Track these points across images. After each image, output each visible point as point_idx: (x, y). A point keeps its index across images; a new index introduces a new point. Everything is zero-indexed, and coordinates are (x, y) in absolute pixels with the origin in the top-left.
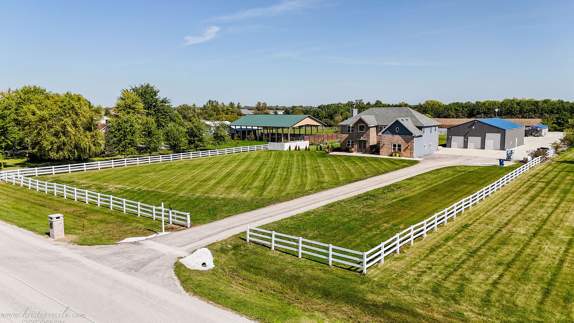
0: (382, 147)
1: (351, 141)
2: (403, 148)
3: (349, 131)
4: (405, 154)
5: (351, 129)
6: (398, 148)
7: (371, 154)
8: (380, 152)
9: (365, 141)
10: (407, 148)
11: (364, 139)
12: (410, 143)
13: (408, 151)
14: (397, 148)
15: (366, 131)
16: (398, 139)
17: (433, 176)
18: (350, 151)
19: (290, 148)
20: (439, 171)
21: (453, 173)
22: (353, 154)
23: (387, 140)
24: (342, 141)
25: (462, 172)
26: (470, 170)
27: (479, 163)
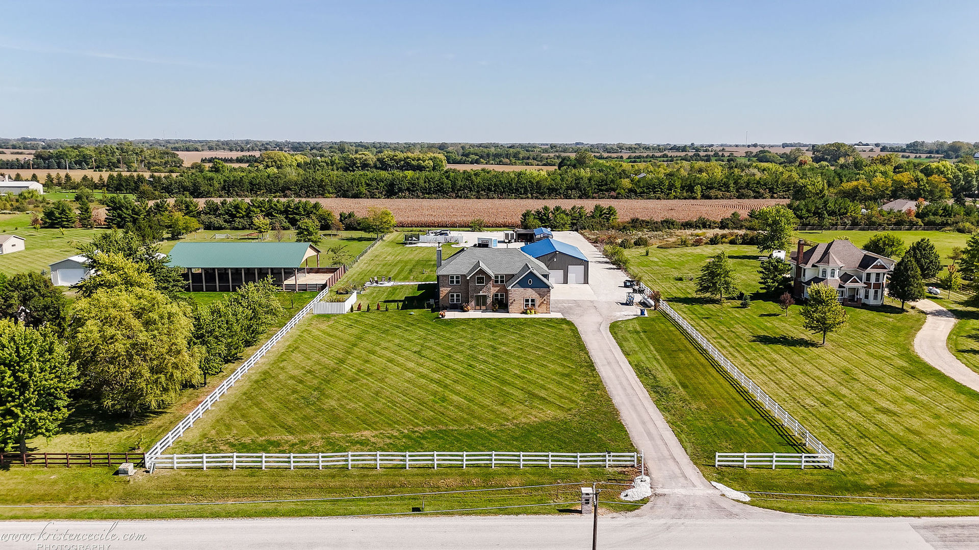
0: (512, 303)
1: (455, 294)
2: (537, 303)
3: (452, 282)
4: (540, 310)
5: (455, 279)
6: (530, 305)
7: (494, 311)
8: (510, 310)
9: (486, 296)
10: (543, 303)
11: (483, 294)
12: (546, 297)
13: (544, 306)
14: (530, 303)
15: (486, 284)
16: (530, 293)
17: (632, 344)
18: (463, 310)
19: (352, 309)
20: (620, 334)
21: (636, 336)
22: (473, 314)
23: (518, 295)
24: (442, 295)
25: (637, 332)
26: (638, 329)
27: (618, 314)
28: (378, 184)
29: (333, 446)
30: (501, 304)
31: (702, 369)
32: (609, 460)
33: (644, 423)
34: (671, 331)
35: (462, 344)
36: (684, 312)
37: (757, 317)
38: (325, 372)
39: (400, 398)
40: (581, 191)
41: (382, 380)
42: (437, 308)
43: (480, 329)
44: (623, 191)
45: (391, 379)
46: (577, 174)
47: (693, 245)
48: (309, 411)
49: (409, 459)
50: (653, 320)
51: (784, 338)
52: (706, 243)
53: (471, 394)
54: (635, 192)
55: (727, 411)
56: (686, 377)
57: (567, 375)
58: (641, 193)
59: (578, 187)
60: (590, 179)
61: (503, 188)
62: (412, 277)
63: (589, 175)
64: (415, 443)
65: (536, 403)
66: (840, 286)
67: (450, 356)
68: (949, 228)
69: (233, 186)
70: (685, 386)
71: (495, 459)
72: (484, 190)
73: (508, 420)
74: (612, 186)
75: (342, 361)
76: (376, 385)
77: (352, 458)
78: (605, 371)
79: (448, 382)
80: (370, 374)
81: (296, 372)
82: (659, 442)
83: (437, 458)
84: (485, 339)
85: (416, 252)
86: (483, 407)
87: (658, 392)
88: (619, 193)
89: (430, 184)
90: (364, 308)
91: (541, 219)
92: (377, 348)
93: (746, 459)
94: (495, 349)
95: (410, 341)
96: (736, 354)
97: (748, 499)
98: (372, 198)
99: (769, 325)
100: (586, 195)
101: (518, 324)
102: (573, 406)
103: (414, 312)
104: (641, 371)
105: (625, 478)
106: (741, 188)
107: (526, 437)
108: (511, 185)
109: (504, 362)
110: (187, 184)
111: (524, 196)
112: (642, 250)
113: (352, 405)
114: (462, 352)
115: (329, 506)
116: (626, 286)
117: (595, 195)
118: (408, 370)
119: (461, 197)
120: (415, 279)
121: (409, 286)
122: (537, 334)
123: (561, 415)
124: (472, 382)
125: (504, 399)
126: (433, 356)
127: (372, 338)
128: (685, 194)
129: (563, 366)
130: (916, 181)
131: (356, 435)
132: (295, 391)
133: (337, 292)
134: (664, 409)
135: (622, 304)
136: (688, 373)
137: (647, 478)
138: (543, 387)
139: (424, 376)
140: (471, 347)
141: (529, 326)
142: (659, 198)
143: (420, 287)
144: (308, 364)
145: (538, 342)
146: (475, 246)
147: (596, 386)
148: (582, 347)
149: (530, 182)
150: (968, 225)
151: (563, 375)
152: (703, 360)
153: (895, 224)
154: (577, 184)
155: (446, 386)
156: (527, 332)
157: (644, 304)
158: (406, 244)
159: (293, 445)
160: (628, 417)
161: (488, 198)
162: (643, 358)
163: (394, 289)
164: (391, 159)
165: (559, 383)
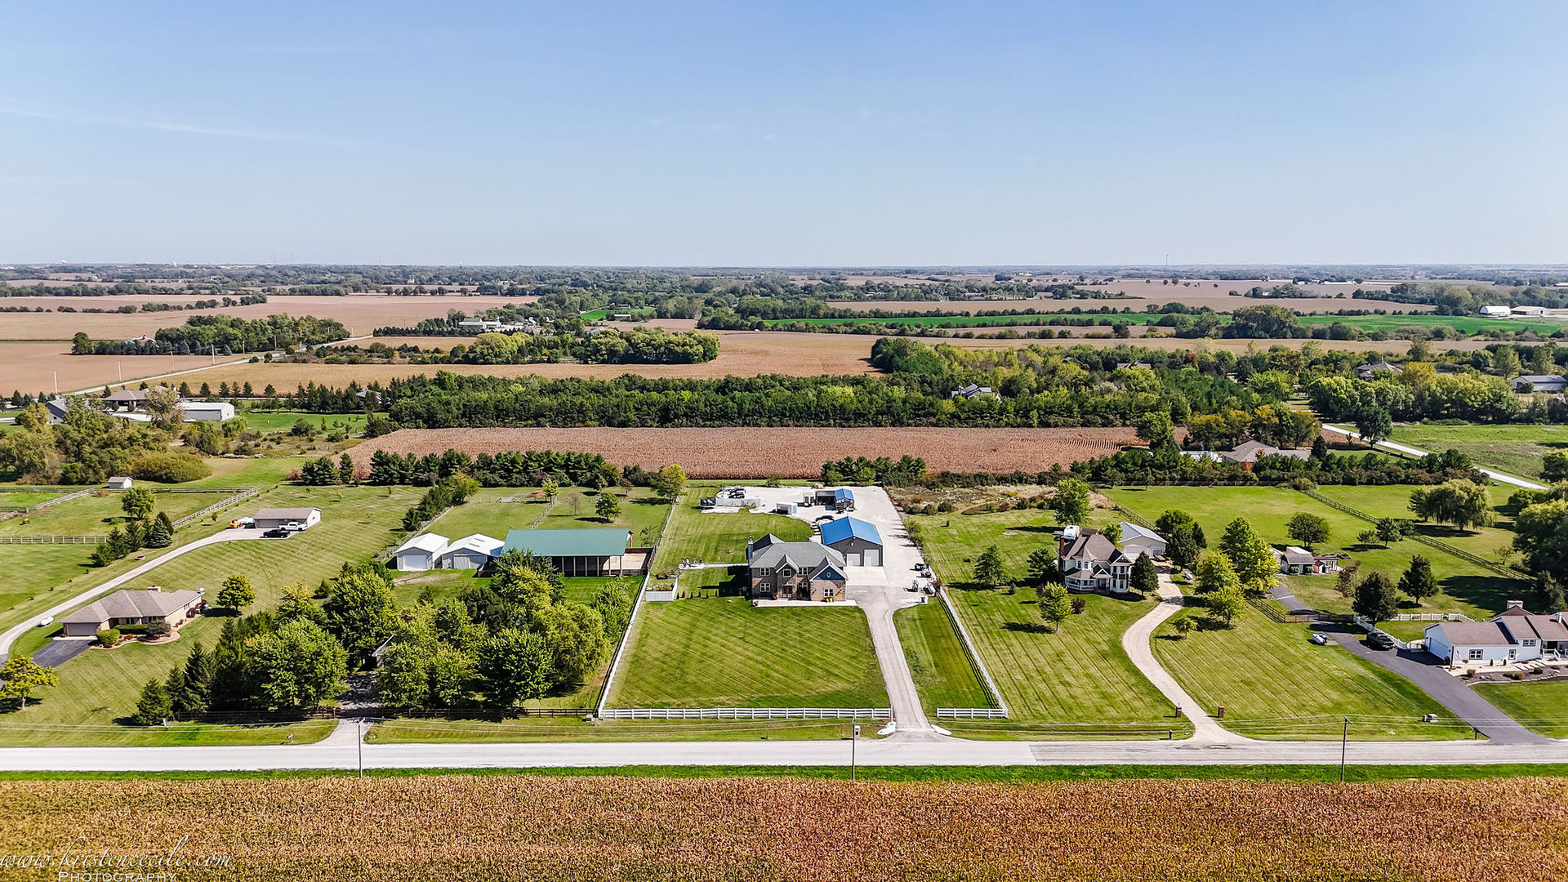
0: (814, 592)
1: (766, 585)
2: (835, 593)
3: (763, 573)
4: (837, 598)
5: (765, 572)
6: (829, 595)
7: (799, 600)
8: (812, 599)
9: (791, 587)
10: (839, 592)
11: (789, 586)
12: (841, 586)
13: (840, 595)
14: (829, 593)
15: (792, 576)
16: (829, 584)
17: (907, 631)
18: (772, 597)
19: (678, 597)
20: (900, 622)
21: (912, 623)
22: (781, 602)
23: (818, 585)
24: (754, 585)
25: (915, 620)
26: (916, 617)
27: (903, 601)
28: (649, 409)
29: (702, 705)
30: (805, 593)
31: (954, 652)
32: (874, 714)
33: (901, 691)
34: (942, 619)
35: (775, 631)
36: (959, 599)
37: (1016, 604)
38: (678, 655)
39: (738, 675)
40: (894, 417)
41: (721, 661)
42: (750, 595)
43: (788, 617)
44: (944, 416)
45: (728, 661)
46: (890, 394)
47: (999, 510)
48: (679, 684)
49: (754, 712)
50: (930, 607)
51: (1029, 625)
52: (1014, 508)
53: (786, 672)
54: (959, 418)
55: (960, 683)
56: (941, 659)
57: (854, 658)
58: (966, 418)
59: (890, 412)
60: (904, 401)
61: (800, 413)
62: (719, 558)
63: (903, 395)
64: (755, 704)
65: (831, 678)
66: (1091, 577)
67: (767, 642)
68: (1285, 484)
69: (476, 412)
70: (936, 665)
71: (805, 712)
72: (776, 415)
73: (812, 690)
74: (931, 410)
75: (687, 646)
76: (718, 665)
77: (720, 712)
78: (882, 654)
79: (769, 663)
80: (711, 657)
81: (657, 655)
82: (907, 703)
83: (771, 712)
84: (792, 627)
85: (716, 521)
86: (795, 681)
87: (916, 669)
88: (939, 420)
89: (712, 409)
90: (688, 595)
91: (843, 472)
92: (710, 635)
93: (955, 712)
94: (801, 635)
95: (733, 628)
96: (985, 640)
97: (950, 733)
98: (643, 426)
99: (1023, 612)
100: (899, 421)
101: (819, 612)
102: (856, 680)
103: (731, 600)
104: (909, 654)
105: (882, 723)
106: (1086, 413)
107: (824, 700)
108: (809, 408)
109: (809, 647)
110: (420, 410)
111: (824, 423)
112: (944, 518)
113: (706, 680)
114: (775, 638)
115: (715, 737)
116: (916, 569)
117: (910, 421)
118: (738, 653)
119: (749, 425)
120: (723, 560)
121: (719, 568)
122: (833, 622)
123: (847, 686)
124: (786, 663)
125: (809, 675)
126: (755, 641)
127: (704, 625)
128: (1019, 420)
129: (853, 650)
130: (1277, 416)
131: (716, 699)
132: (663, 670)
133: (657, 576)
134: (916, 681)
135: (909, 590)
136: (943, 655)
137: (895, 723)
138: (837, 667)
139: (751, 659)
140: (783, 634)
141: (828, 614)
142: (987, 426)
143: (731, 570)
144: (663, 648)
145: (835, 629)
146: (774, 511)
147: (874, 667)
148: (869, 634)
149: (832, 405)
150: (1305, 480)
151: (852, 657)
152: (958, 645)
153: (1228, 479)
154: (889, 408)
155: (768, 666)
156: (826, 619)
157: (927, 591)
158: (702, 508)
159: (678, 705)
160: (893, 689)
161: (782, 426)
162: (913, 643)
163: (707, 572)
164: (648, 344)
165: (849, 664)
